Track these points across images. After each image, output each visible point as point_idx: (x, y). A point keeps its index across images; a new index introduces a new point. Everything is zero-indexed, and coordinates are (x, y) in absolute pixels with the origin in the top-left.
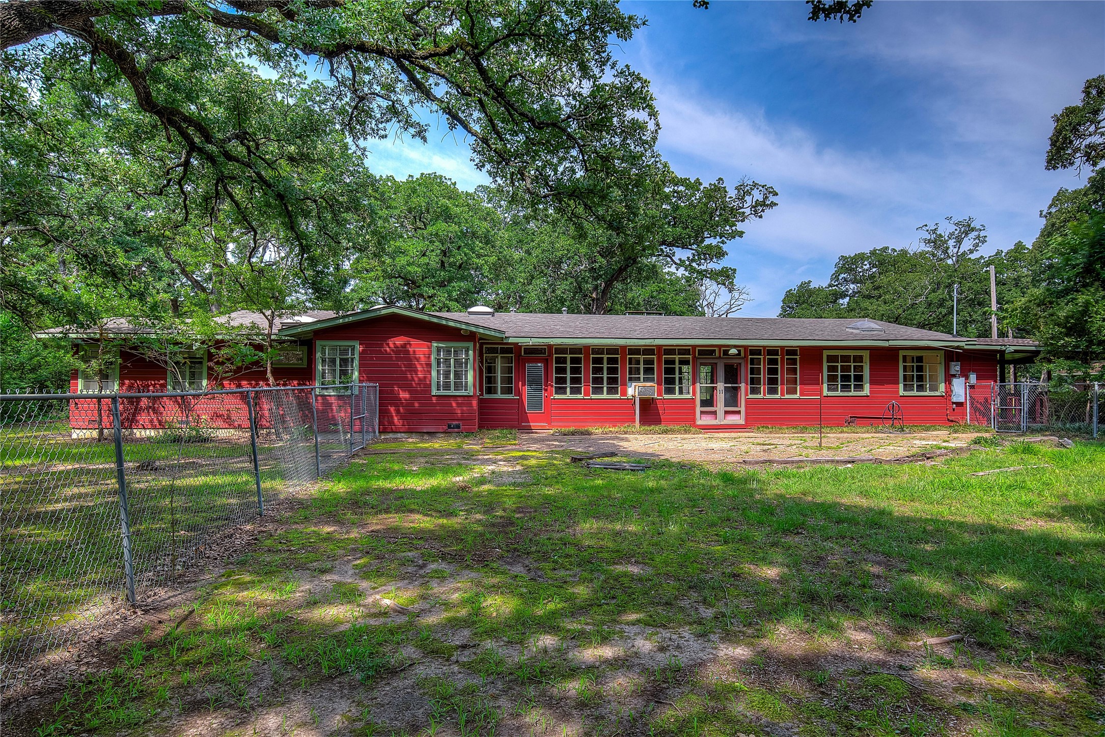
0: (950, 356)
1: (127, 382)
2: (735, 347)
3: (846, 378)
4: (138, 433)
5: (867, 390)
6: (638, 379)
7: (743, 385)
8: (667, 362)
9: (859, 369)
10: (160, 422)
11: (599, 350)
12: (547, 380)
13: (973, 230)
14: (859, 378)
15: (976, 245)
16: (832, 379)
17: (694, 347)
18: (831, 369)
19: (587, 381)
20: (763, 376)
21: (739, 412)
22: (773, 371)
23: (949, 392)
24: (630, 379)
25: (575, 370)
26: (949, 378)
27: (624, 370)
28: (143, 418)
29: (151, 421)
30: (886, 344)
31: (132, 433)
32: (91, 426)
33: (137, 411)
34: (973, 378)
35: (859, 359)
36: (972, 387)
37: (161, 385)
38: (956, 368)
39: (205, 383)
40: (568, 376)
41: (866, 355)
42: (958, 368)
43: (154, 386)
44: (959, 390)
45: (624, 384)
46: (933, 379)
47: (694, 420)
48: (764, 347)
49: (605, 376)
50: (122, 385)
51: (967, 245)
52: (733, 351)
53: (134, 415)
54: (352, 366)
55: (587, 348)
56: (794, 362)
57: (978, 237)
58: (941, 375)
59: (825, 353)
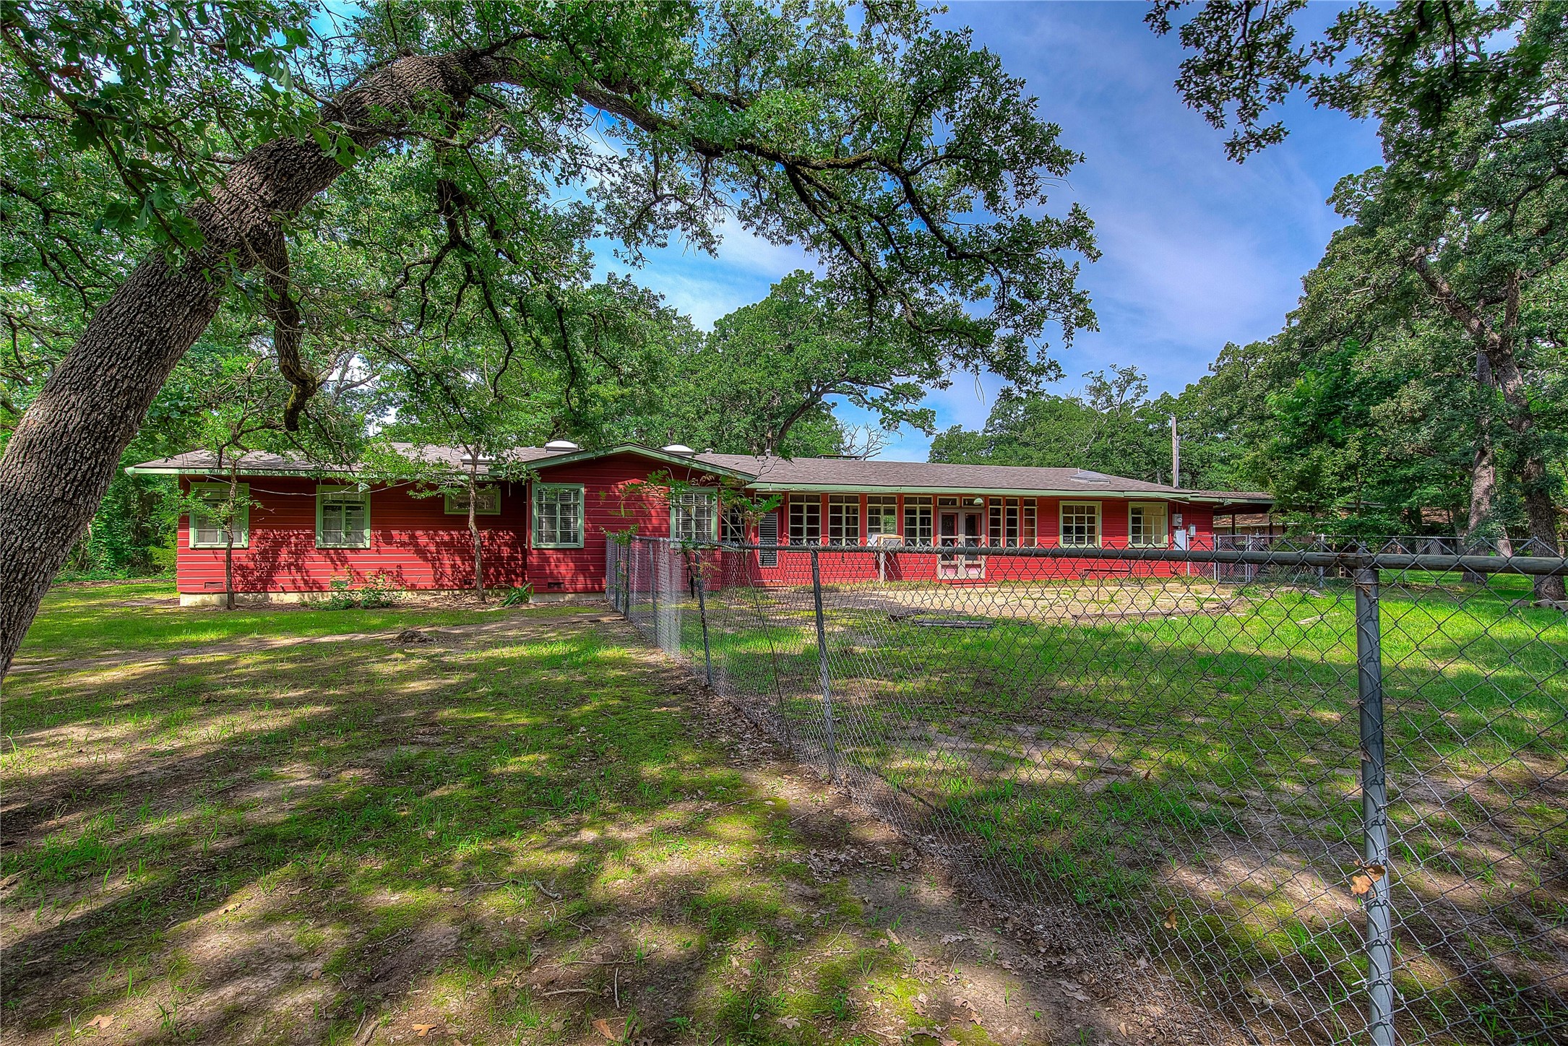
0: (1175, 507)
1: (259, 532)
2: (980, 496)
3: (1080, 530)
4: (275, 598)
5: (1099, 542)
6: (878, 530)
7: (983, 537)
8: (908, 512)
9: (1091, 520)
10: (306, 582)
11: (836, 498)
12: (782, 531)
13: (1135, 379)
14: (1092, 530)
15: (1138, 395)
16: (1067, 530)
17: (935, 495)
18: (1067, 520)
19: (825, 532)
20: (1003, 527)
21: (979, 566)
22: (1012, 522)
23: (1172, 543)
24: (870, 530)
25: (812, 520)
26: (1172, 529)
27: (863, 519)
28: (282, 578)
29: (294, 581)
30: (1121, 495)
31: (267, 598)
32: (209, 590)
33: (274, 568)
34: (1193, 529)
35: (1091, 510)
36: (1192, 539)
37: (307, 536)
38: (1178, 520)
39: (367, 533)
40: (805, 526)
41: (1098, 506)
42: (1180, 520)
43: (297, 537)
44: (1182, 540)
45: (864, 535)
46: (1158, 531)
47: (935, 574)
48: (1004, 496)
49: (844, 526)
50: (252, 534)
51: (1129, 395)
52: (979, 501)
53: (270, 574)
54: (575, 514)
55: (825, 495)
56: (1031, 512)
57: (1139, 387)
58: (1165, 527)
59: (1062, 503)
